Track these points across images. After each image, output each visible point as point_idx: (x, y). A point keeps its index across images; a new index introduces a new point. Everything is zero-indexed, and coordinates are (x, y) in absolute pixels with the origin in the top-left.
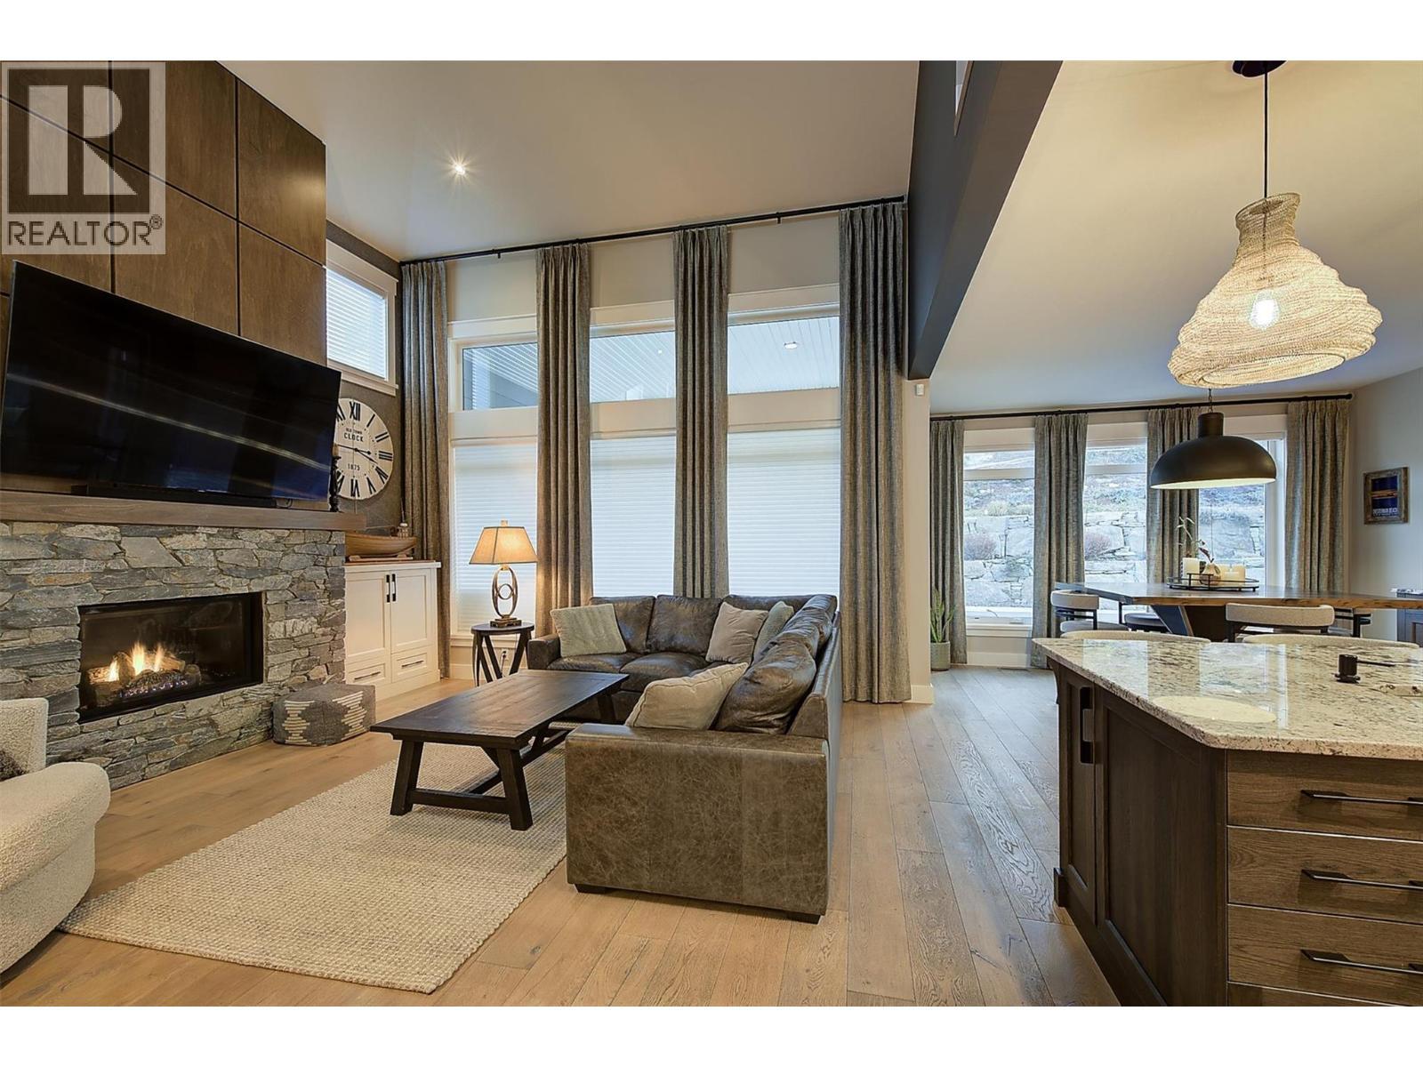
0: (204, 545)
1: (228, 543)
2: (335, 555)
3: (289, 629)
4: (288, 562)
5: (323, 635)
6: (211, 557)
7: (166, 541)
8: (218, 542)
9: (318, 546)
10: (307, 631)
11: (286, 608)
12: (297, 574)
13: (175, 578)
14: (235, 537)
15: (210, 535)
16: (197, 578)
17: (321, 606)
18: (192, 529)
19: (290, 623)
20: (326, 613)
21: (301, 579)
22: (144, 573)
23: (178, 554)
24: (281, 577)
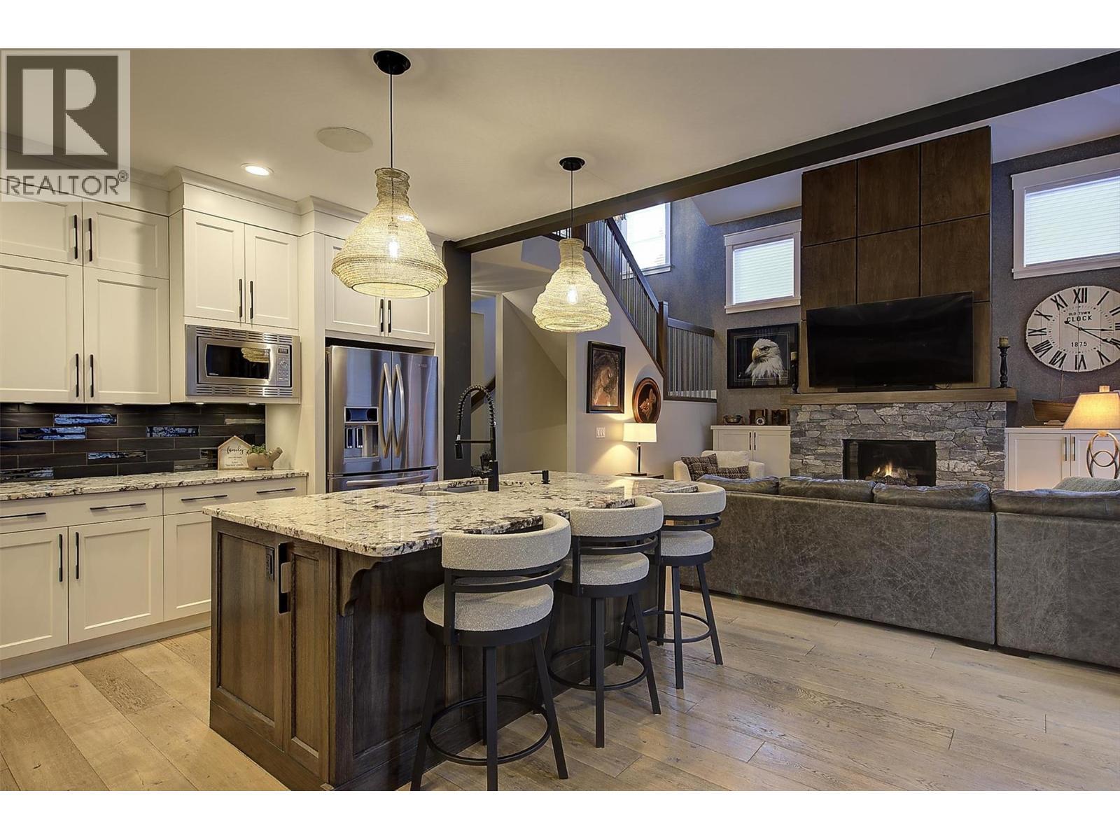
0: (896, 413)
1: (910, 412)
2: (994, 419)
3: (952, 466)
4: (952, 423)
5: (981, 475)
6: (900, 419)
7: (877, 411)
8: (904, 411)
9: (978, 413)
10: (966, 470)
11: (950, 452)
12: (959, 432)
13: (882, 429)
14: (915, 408)
15: (900, 408)
16: (891, 430)
17: (979, 455)
18: (891, 405)
19: (952, 463)
20: (984, 460)
21: (963, 434)
22: (868, 426)
23: (883, 417)
24: (946, 433)
